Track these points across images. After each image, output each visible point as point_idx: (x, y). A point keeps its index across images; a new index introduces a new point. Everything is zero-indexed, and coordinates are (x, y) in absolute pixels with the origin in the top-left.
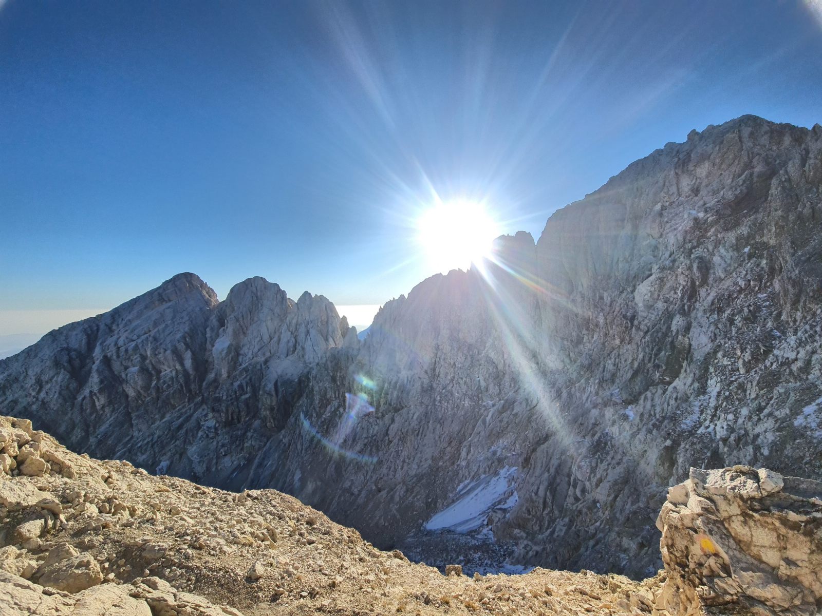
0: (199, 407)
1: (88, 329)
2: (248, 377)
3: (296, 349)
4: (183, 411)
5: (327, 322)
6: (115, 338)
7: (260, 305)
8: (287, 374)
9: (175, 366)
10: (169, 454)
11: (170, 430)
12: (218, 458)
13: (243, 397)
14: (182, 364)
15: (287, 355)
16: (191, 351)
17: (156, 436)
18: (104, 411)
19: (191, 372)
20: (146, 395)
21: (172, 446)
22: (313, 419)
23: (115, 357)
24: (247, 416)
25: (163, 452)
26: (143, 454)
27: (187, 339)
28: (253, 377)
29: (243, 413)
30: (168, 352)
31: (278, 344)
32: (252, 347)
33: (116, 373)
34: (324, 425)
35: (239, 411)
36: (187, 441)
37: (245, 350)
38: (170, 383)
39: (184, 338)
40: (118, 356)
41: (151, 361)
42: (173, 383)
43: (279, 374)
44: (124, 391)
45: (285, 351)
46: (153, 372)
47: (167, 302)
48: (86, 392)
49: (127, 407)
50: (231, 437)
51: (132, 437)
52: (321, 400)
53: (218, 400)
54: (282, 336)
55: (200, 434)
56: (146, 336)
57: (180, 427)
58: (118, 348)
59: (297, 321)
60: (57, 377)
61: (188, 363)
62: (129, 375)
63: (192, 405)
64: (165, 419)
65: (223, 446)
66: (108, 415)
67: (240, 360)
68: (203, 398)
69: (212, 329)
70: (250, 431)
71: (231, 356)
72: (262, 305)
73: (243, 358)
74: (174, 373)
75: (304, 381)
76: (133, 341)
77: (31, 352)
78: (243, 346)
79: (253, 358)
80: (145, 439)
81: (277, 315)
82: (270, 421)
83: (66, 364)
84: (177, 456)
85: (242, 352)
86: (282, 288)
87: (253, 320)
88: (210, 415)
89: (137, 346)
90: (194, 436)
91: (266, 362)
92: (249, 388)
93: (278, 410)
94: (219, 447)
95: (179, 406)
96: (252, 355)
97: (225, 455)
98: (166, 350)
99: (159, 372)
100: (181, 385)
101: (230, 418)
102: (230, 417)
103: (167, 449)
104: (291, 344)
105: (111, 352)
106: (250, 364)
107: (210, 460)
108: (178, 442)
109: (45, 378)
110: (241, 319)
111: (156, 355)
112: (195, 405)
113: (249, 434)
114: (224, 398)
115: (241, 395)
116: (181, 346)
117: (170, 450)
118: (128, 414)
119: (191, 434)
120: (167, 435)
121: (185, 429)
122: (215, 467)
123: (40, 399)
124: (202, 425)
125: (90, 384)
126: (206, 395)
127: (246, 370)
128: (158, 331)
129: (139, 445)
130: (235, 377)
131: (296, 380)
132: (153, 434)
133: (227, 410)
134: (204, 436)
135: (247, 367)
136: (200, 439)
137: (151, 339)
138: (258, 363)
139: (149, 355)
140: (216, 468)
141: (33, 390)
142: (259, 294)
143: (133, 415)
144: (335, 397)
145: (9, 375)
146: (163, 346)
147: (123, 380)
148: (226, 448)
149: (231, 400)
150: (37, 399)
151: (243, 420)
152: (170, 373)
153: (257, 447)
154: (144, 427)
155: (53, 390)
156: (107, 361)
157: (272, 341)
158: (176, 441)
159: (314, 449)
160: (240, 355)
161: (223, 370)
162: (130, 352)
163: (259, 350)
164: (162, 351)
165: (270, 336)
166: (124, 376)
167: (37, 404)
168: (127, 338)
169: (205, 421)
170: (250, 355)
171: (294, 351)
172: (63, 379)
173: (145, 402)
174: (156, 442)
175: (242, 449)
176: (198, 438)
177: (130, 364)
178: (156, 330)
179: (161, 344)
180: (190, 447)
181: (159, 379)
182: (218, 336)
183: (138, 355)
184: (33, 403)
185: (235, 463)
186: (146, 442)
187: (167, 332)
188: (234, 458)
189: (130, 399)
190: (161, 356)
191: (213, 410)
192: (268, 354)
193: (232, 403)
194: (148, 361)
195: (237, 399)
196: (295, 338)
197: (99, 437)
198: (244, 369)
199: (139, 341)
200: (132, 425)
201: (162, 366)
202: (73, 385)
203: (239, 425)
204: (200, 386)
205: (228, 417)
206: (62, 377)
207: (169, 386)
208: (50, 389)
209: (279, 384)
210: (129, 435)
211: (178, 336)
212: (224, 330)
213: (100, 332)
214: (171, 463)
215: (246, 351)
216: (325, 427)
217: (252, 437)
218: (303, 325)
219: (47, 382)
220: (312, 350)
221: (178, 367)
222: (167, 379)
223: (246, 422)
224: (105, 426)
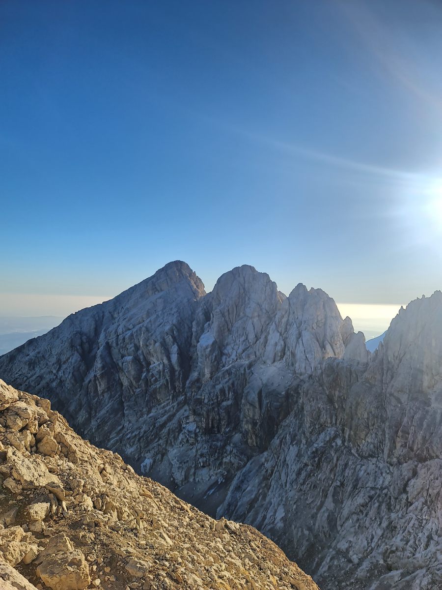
0: (181, 408)
1: (97, 315)
2: (231, 382)
3: (284, 354)
4: (167, 408)
5: (325, 324)
6: (115, 325)
7: (247, 299)
8: (272, 384)
9: (162, 360)
10: (152, 452)
11: (154, 426)
12: (196, 468)
13: (225, 403)
14: (169, 359)
15: (274, 361)
16: (178, 345)
17: (142, 430)
18: (103, 396)
19: (176, 368)
20: (137, 387)
21: (155, 445)
22: (302, 446)
23: (114, 345)
24: (228, 426)
25: (147, 449)
26: (131, 446)
27: (175, 332)
28: (236, 383)
29: (223, 423)
30: (158, 344)
31: (265, 346)
32: (236, 347)
33: (115, 360)
34: (314, 457)
35: (220, 420)
36: (169, 442)
37: (228, 350)
38: (157, 377)
39: (172, 330)
40: (117, 344)
41: (142, 352)
42: (160, 378)
43: (264, 382)
44: (120, 379)
45: (271, 356)
46: (144, 363)
47: (159, 292)
48: (91, 375)
49: (121, 395)
50: (210, 447)
51: (123, 427)
52: (313, 424)
53: (199, 402)
54: (269, 337)
55: (181, 436)
56: (140, 325)
57: (163, 426)
58: (118, 336)
59: (288, 320)
60: (72, 359)
61: (174, 358)
62: (124, 364)
63: (175, 404)
64: (151, 415)
65: (202, 455)
66: (107, 401)
67: (224, 360)
68: (185, 398)
69: (198, 324)
70: (229, 444)
71: (214, 354)
72: (249, 299)
73: (226, 359)
74: (161, 366)
75: (292, 395)
76: (129, 330)
77: (55, 332)
78: (227, 345)
79: (237, 360)
80: (133, 432)
81: (264, 311)
82: (251, 438)
83: (78, 347)
84: (159, 456)
85: (226, 351)
86: (272, 279)
87: (239, 315)
88: (191, 418)
89: (132, 335)
90: (176, 438)
91: (250, 366)
92: (231, 394)
93: (260, 426)
94: (198, 456)
95: (164, 402)
96: (236, 356)
97: (203, 467)
98: (155, 342)
99: (149, 364)
100: (167, 380)
101: (210, 426)
102: (210, 423)
103: (151, 446)
104: (279, 348)
105: (112, 339)
106: (233, 367)
107: (189, 469)
108: (161, 441)
109: (63, 358)
110: (226, 314)
111: (147, 346)
112: (178, 404)
113: (228, 448)
114: (206, 401)
115: (223, 401)
116: (169, 339)
117: (153, 448)
118: (121, 403)
119: (173, 436)
120: (151, 431)
121: (167, 429)
122: (193, 477)
123: (59, 377)
124: (184, 428)
125: (94, 368)
126: (188, 395)
127: (229, 372)
128: (150, 321)
129: (128, 436)
130: (217, 379)
131: (283, 393)
132: (140, 428)
133: (208, 415)
134: (185, 441)
135: (230, 369)
136: (181, 443)
137: (144, 329)
138: (242, 366)
139: (141, 345)
140: (194, 479)
141: (55, 368)
142: (246, 285)
143: (125, 404)
144: (331, 423)
145: (39, 353)
146: (154, 337)
147: (120, 368)
148: (205, 459)
149: (212, 404)
150: (57, 377)
151: (223, 430)
152: (158, 367)
153: (236, 465)
154: (133, 419)
155: (68, 371)
156: (108, 347)
157: (258, 342)
158: (159, 440)
159: (301, 485)
160: (224, 354)
161: (206, 369)
162: (127, 341)
163: (244, 351)
164: (152, 342)
165: (256, 336)
166: (120, 364)
167: (56, 381)
168: (125, 326)
169: (187, 423)
170: (233, 356)
171: (282, 357)
172: (76, 361)
173: (136, 394)
174: (143, 436)
175: (221, 464)
176: (179, 441)
177: (126, 353)
178: (148, 320)
179: (152, 335)
180: (172, 450)
181: (148, 371)
182: (203, 331)
183: (133, 345)
184: (54, 380)
185: (213, 478)
186: (134, 434)
187: (157, 323)
188: (212, 472)
189: (123, 388)
190: (151, 347)
191: (195, 413)
192: (253, 357)
193: (213, 408)
194: (140, 352)
195: (219, 404)
196: (283, 340)
197: (99, 421)
198: (227, 370)
199: (135, 330)
200: (123, 415)
201: (152, 358)
202: (83, 368)
203: (219, 435)
204: (184, 384)
205: (209, 423)
206: (76, 357)
207: (156, 380)
208: (66, 369)
209: (264, 395)
210: (121, 425)
211: (167, 328)
212: (209, 324)
213: (105, 317)
214: (154, 462)
215: (230, 351)
216: (316, 459)
217: (231, 452)
218: (295, 326)
219: (65, 362)
220: (304, 358)
221: (166, 361)
222: (155, 372)
223: (225, 433)
224: (103, 412)
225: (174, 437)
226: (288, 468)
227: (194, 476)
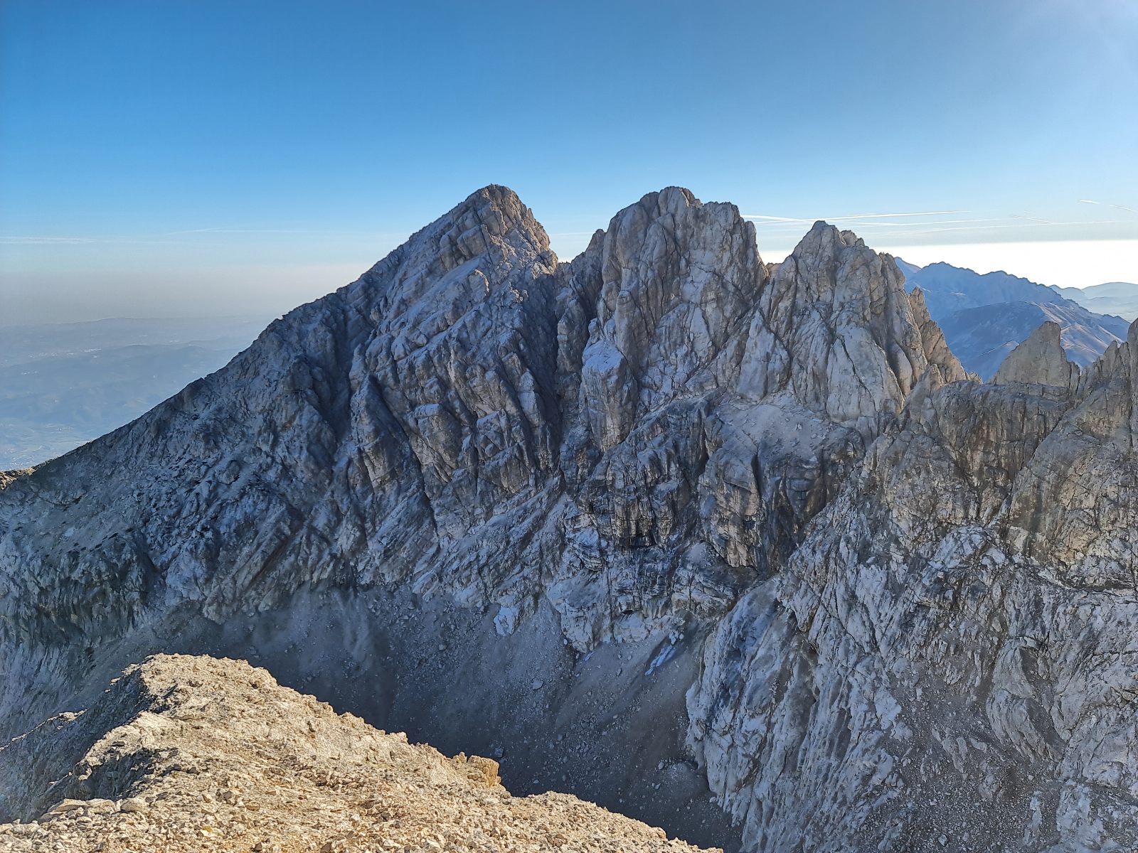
0: (556, 501)
1: (332, 319)
2: (669, 441)
3: (789, 376)
4: (529, 504)
6: (382, 340)
7: (683, 263)
8: (779, 441)
9: (504, 407)
10: (514, 593)
11: (508, 543)
13: (662, 487)
14: (518, 404)
15: (766, 393)
16: (532, 373)
17: (483, 553)
18: (384, 490)
19: (536, 420)
20: (453, 465)
21: (517, 578)
23: (391, 381)
24: (673, 530)
25: (501, 588)
26: (464, 586)
27: (522, 346)
28: (682, 444)
29: (662, 525)
30: (490, 374)
31: (738, 364)
32: (669, 370)
33: (395, 414)
35: (654, 520)
36: (545, 569)
37: (653, 375)
38: (497, 442)
39: (514, 342)
40: (397, 380)
41: (457, 392)
42: (502, 443)
43: (758, 440)
44: (413, 452)
45: (758, 381)
46: (463, 417)
47: (466, 259)
48: (350, 450)
49: (422, 485)
50: (640, 574)
51: (439, 550)
53: (602, 487)
54: (749, 344)
55: (567, 557)
56: (442, 336)
57: (526, 540)
58: (394, 362)
59: (794, 304)
60: (300, 418)
61: (530, 400)
62: (420, 421)
63: (543, 494)
64: (493, 520)
65: (622, 591)
66: (392, 499)
67: (645, 398)
68: (562, 479)
69: (570, 325)
70: (684, 566)
71: (626, 388)
72: (688, 263)
73: (650, 396)
74: (503, 421)
76: (419, 347)
77: (246, 362)
78: (648, 365)
79: (675, 395)
80: (462, 558)
81: (731, 288)
82: (736, 551)
83: (309, 392)
84: (529, 600)
85: (647, 380)
87: (668, 301)
88: (585, 520)
89: (429, 358)
90: (557, 562)
91: (710, 407)
92: (673, 467)
93: (761, 527)
94: (614, 593)
95: (518, 492)
96: (673, 387)
97: (628, 612)
98: (485, 370)
99: (473, 417)
100: (519, 448)
101: (633, 532)
102: (633, 527)
103: (507, 582)
104: (776, 365)
105: (383, 370)
106: (672, 410)
107: (599, 619)
108: (526, 571)
109: (280, 419)
110: (643, 300)
111: (466, 379)
112: (549, 494)
113: (683, 574)
114: (620, 484)
115: (657, 482)
116: (513, 361)
117: (514, 585)
118: (426, 501)
119: (550, 557)
120: (504, 552)
121: (536, 544)
123: (278, 460)
124: (570, 540)
125: (354, 434)
126: (568, 473)
127: (662, 422)
128: (464, 326)
129: (454, 566)
130: (638, 439)
132: (475, 548)
133: (628, 514)
134: (577, 564)
135: (664, 415)
136: (569, 569)
137: (453, 343)
138: (690, 408)
139: (453, 380)
141: (266, 442)
143: (434, 503)
145: (220, 410)
146: (479, 359)
147: (410, 430)
148: (630, 598)
149: (636, 490)
150: (273, 459)
151: (663, 538)
152: (495, 421)
154: (457, 532)
155: (297, 444)
156: (377, 387)
157: (721, 356)
158: (522, 568)
160: (645, 387)
161: (609, 422)
162: (419, 370)
163: (689, 377)
164: (478, 371)
165: (714, 344)
166: (411, 423)
167: (274, 469)
168: (407, 340)
169: (575, 531)
170: (666, 388)
171: (783, 385)
172: (311, 421)
173: (454, 480)
174: (486, 564)
175: (667, 605)
176: (565, 566)
177: (419, 396)
178: (459, 324)
179: (474, 355)
180: (551, 584)
181: (475, 432)
182: (585, 337)
183: (434, 379)
184: (269, 467)
185: (654, 632)
186: (466, 561)
187: (480, 330)
188: (649, 622)
189: (424, 471)
190: (476, 382)
191: (592, 508)
192: (710, 388)
193: (639, 498)
194: (452, 393)
195: (650, 490)
196: (786, 348)
197: (384, 541)
198: (658, 420)
199: (433, 347)
200: (434, 523)
201: (480, 405)
202: (327, 435)
203: (654, 550)
204: (556, 454)
205: (629, 528)
206: (308, 416)
207: (495, 450)
208: (292, 440)
209: (765, 466)
210: (432, 544)
211: (504, 338)
212: (598, 324)
213: (350, 323)
214: (522, 611)
215: (657, 379)
217: (690, 581)
219: (284, 427)
221: (511, 409)
222: (491, 434)
223: (670, 545)
224: (389, 522)
225: (553, 559)
226: (867, 612)
227: (612, 632)
